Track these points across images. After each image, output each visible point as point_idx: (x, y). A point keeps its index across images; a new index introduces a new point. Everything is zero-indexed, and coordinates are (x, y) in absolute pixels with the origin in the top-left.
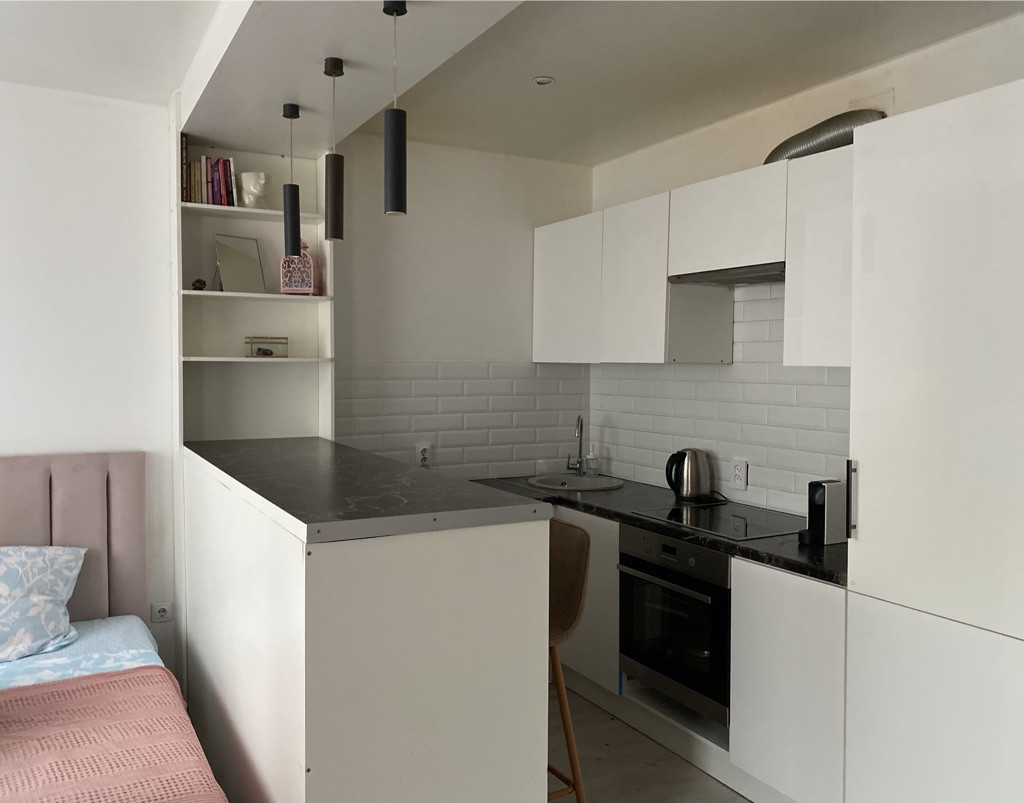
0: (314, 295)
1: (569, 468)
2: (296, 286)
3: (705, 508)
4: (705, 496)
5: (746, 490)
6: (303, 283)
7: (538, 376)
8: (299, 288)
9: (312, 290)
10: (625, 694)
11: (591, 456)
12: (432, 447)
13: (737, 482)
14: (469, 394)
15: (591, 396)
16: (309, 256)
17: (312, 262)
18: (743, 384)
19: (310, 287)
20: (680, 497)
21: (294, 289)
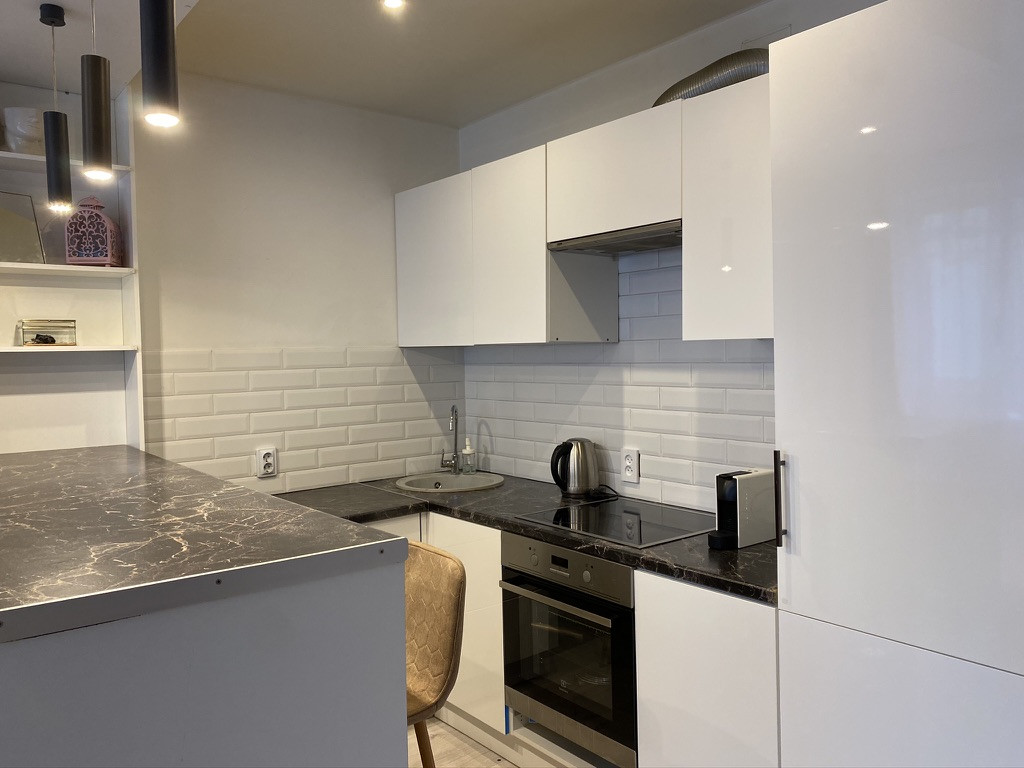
1: (443, 466)
2: (88, 255)
3: (595, 505)
4: (595, 491)
5: (638, 483)
6: (97, 251)
7: (405, 362)
8: (91, 258)
9: (108, 260)
10: (513, 732)
11: (467, 451)
12: (277, 451)
13: (628, 474)
14: (322, 386)
15: (466, 384)
16: (104, 217)
17: (109, 225)
18: (631, 364)
19: (106, 256)
20: (566, 495)
21: (85, 258)
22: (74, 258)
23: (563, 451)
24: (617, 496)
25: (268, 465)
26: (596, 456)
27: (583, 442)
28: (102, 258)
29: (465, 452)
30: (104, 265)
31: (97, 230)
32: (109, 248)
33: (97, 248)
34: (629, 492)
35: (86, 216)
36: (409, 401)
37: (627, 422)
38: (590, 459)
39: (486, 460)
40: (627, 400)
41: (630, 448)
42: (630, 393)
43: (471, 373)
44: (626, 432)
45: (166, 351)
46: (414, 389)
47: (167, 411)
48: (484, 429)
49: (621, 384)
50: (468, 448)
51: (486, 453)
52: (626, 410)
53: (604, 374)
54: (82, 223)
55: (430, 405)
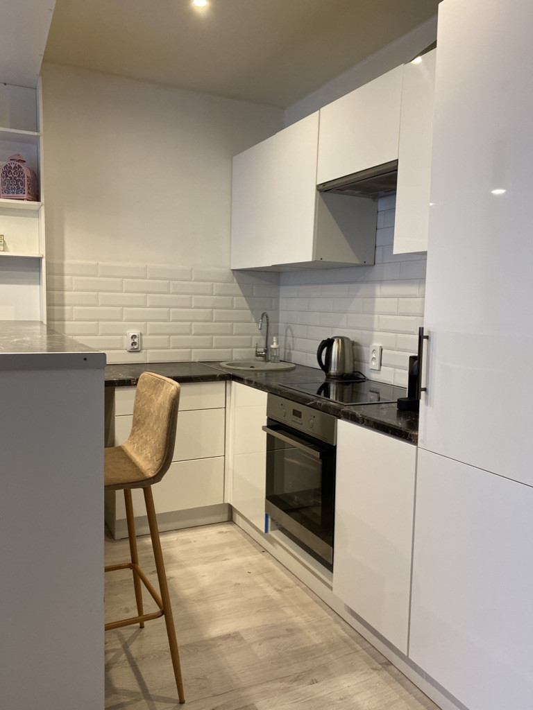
0: (28, 200)
1: (257, 355)
2: (13, 193)
3: (348, 384)
4: (348, 375)
5: (380, 370)
6: (19, 190)
7: (235, 281)
8: (15, 195)
9: (25, 196)
10: (270, 533)
11: (274, 346)
12: (141, 334)
13: (374, 363)
14: (173, 293)
15: (281, 299)
16: (23, 168)
17: (27, 173)
18: (381, 282)
19: (24, 193)
20: (328, 376)
21: (11, 195)
22: (5, 195)
23: (328, 344)
24: (365, 379)
25: (134, 344)
26: (353, 350)
27: (343, 339)
28: (22, 195)
29: (272, 346)
30: (23, 200)
31: (19, 176)
32: (26, 188)
33: (18, 188)
34: (374, 376)
35: (13, 166)
36: (237, 309)
37: (376, 326)
38: (347, 351)
39: (290, 354)
40: (377, 308)
41: (377, 345)
42: (380, 304)
43: (284, 291)
44: (375, 333)
45: (67, 262)
46: (240, 301)
47: (67, 301)
48: (289, 332)
49: (374, 297)
50: (275, 344)
51: (290, 349)
52: (376, 316)
53: (364, 290)
54: (10, 171)
55: (252, 312)
